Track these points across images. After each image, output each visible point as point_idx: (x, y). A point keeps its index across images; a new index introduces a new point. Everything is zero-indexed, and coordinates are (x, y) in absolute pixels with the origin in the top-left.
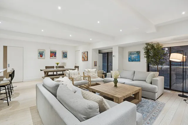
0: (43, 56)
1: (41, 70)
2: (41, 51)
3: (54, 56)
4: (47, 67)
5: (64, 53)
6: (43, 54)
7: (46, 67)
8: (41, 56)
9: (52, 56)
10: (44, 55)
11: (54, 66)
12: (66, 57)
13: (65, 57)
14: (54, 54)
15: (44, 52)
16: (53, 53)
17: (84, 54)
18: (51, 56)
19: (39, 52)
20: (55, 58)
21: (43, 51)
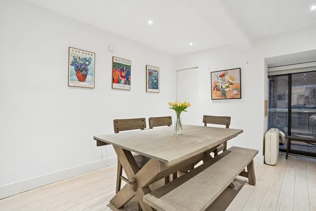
0: (89, 77)
1: (101, 143)
2: (82, 56)
3: (123, 80)
4: (120, 125)
5: (150, 74)
6: (87, 71)
7: (116, 122)
8: (82, 78)
9: (118, 82)
10: (92, 74)
11: (143, 120)
12: (157, 88)
13: (153, 88)
14: (123, 74)
15: (93, 61)
16: (122, 70)
17: (222, 76)
18: (114, 81)
19: (71, 59)
20: (127, 86)
21: (87, 57)
